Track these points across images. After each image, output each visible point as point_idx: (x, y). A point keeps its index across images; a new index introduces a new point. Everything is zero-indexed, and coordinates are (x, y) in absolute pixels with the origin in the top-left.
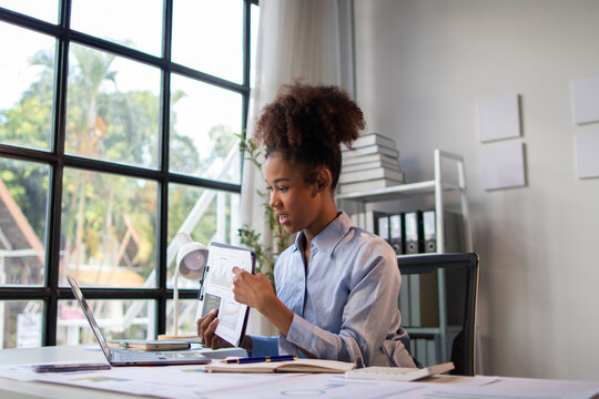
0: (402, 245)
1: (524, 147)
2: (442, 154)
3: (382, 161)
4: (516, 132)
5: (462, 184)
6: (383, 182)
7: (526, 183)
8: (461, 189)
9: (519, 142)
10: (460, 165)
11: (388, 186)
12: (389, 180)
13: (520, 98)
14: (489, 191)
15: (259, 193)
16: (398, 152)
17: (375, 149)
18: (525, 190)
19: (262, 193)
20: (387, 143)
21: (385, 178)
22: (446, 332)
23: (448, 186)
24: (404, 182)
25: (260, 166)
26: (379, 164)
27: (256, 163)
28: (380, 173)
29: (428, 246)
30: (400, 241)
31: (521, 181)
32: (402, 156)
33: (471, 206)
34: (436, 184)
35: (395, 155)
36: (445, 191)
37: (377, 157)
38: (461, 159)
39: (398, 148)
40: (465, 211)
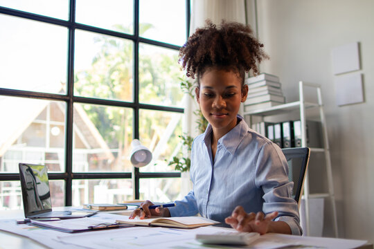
0: (282, 142)
1: (363, 76)
2: (304, 84)
3: (269, 90)
4: (357, 67)
5: (320, 102)
6: (270, 103)
7: (364, 100)
8: (319, 106)
9: (359, 73)
10: (318, 90)
11: (273, 106)
12: (273, 102)
13: (359, 45)
14: (341, 106)
15: (194, 113)
16: (280, 84)
17: (264, 83)
18: (363, 105)
19: (197, 113)
20: (272, 79)
21: (271, 101)
22: (308, 198)
24: (285, 103)
25: (193, 97)
26: (267, 92)
27: (191, 95)
28: (268, 98)
29: (297, 143)
30: (280, 140)
31: (360, 98)
32: (284, 87)
33: (327, 116)
34: (301, 103)
35: (278, 86)
37: (266, 88)
38: (320, 87)
39: (281, 81)
40: (323, 119)
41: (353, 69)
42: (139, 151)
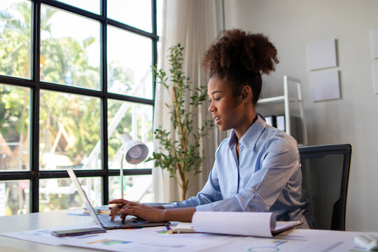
1: (339, 73)
2: (289, 79)
4: (334, 64)
5: (300, 98)
7: (341, 97)
8: (299, 101)
9: (336, 70)
10: (298, 85)
13: (336, 42)
14: (316, 102)
15: (167, 105)
18: (340, 101)
19: (169, 105)
23: (292, 99)
25: (167, 87)
27: (165, 85)
31: (337, 95)
33: (306, 111)
34: (285, 98)
36: (290, 102)
38: (300, 82)
40: (302, 115)
41: (330, 66)
42: (135, 146)
